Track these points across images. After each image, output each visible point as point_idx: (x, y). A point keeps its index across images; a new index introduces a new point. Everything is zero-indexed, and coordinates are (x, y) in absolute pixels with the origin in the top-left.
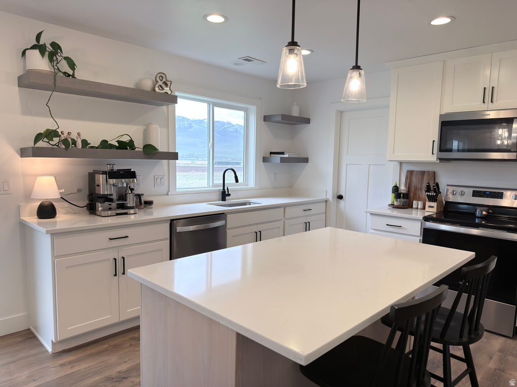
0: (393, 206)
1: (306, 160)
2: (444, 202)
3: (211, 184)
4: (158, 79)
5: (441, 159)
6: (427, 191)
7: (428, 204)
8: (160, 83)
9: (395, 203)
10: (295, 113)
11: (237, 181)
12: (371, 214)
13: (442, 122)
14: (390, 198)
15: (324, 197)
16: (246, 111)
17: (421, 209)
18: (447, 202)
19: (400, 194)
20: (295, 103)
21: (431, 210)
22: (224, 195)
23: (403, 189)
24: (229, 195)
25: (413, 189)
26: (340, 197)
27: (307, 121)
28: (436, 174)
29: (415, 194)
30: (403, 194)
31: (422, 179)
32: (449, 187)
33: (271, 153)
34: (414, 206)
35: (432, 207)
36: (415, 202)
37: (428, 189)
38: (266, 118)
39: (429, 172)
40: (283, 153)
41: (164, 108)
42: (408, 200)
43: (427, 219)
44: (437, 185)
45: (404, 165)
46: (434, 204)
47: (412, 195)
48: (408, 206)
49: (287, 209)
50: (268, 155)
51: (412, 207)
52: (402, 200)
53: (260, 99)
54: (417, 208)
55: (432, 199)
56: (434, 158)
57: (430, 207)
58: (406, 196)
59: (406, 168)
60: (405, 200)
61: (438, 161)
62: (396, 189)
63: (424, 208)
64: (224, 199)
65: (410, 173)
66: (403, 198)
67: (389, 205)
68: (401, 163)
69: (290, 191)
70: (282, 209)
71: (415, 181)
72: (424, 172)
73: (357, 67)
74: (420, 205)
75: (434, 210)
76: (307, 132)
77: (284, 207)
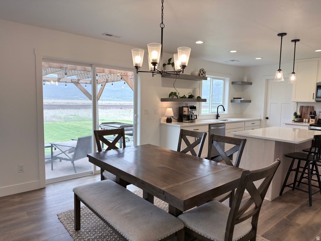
0: (294, 121)
1: (250, 101)
2: (318, 119)
3: (210, 112)
4: (201, 71)
5: (317, 101)
6: (310, 114)
7: (311, 120)
8: (202, 73)
9: (295, 120)
10: (245, 80)
11: (224, 110)
12: (286, 124)
13: (318, 86)
14: (293, 117)
15: (259, 118)
16: (224, 80)
17: (307, 122)
18: (319, 119)
19: (298, 116)
20: (245, 76)
21: (312, 122)
22: (218, 116)
23: (299, 114)
24: (219, 117)
25: (303, 114)
26: (267, 118)
27: (251, 84)
28: (314, 108)
29: (304, 116)
30: (299, 116)
31: (308, 110)
32: (320, 113)
33: (234, 98)
34: (304, 121)
35: (313, 121)
36: (304, 119)
37: (311, 114)
38: (233, 83)
39: (311, 106)
40: (241, 98)
41: (199, 81)
42: (301, 119)
43: (311, 125)
44: (315, 112)
45: (299, 104)
46: (314, 120)
47: (303, 116)
48: (301, 121)
49: (246, 123)
50: (233, 99)
51: (303, 122)
52: (298, 119)
53: (231, 74)
54: (306, 122)
55: (312, 118)
56: (314, 101)
57: (311, 121)
58: (300, 117)
59: (300, 105)
60: (300, 118)
61: (316, 102)
62: (295, 114)
63: (309, 122)
64: (217, 118)
65: (302, 107)
66: (299, 118)
67: (292, 121)
68: (297, 103)
69: (241, 115)
70: (244, 122)
71: (304, 110)
72: (308, 106)
73: (294, 73)
74: (307, 120)
75: (314, 122)
76: (250, 89)
77: (245, 122)
